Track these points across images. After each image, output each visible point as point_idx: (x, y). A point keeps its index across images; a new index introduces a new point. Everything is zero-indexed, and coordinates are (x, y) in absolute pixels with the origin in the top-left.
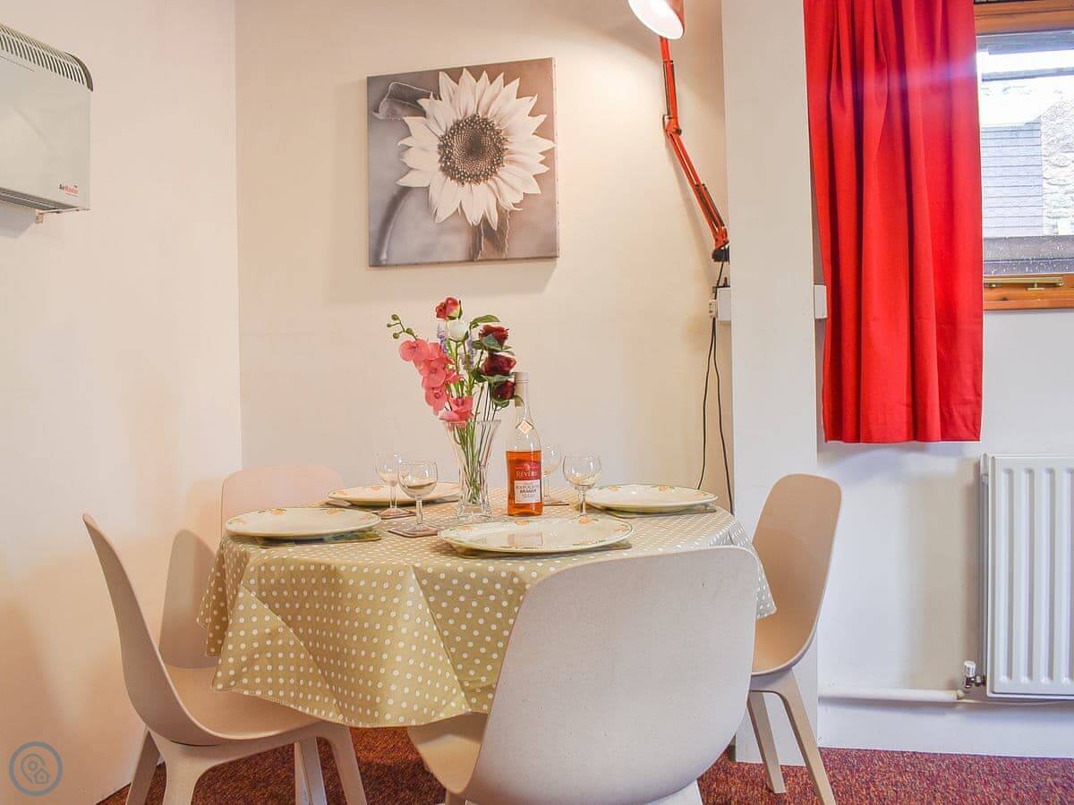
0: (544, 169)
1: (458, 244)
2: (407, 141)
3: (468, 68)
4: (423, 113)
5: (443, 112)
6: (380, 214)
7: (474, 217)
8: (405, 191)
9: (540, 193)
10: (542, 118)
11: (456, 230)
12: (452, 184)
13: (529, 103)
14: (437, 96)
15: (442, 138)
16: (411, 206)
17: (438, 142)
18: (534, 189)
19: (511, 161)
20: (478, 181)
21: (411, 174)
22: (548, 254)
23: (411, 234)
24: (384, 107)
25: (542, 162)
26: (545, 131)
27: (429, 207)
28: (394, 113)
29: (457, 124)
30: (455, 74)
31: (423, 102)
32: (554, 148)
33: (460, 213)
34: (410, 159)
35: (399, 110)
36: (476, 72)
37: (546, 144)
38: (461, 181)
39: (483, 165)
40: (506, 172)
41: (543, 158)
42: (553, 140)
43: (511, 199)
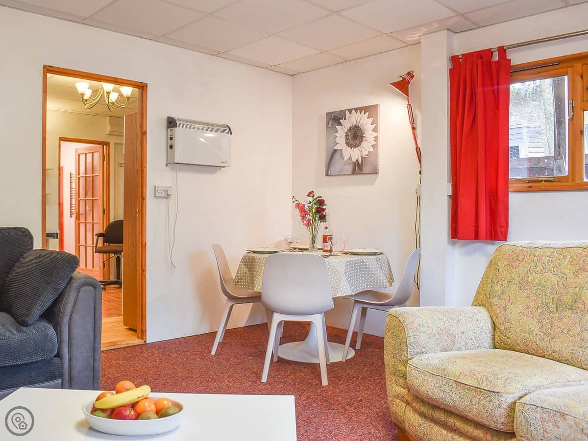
0: (375, 143)
1: (350, 168)
2: (336, 134)
3: (354, 109)
4: (341, 125)
5: (347, 124)
6: (329, 158)
7: (354, 160)
8: (336, 150)
9: (373, 151)
10: (374, 125)
11: (349, 164)
12: (349, 148)
13: (371, 120)
14: (345, 119)
15: (346, 133)
16: (337, 156)
17: (345, 134)
18: (372, 150)
19: (365, 140)
20: (356, 147)
21: (338, 145)
22: (375, 172)
23: (337, 166)
24: (330, 123)
25: (374, 141)
26: (375, 130)
27: (342, 156)
28: (333, 125)
29: (350, 128)
30: (350, 111)
31: (341, 121)
32: (377, 136)
33: (350, 158)
34: (337, 140)
35: (334, 123)
36: (356, 110)
37: (375, 134)
38: (351, 147)
39: (357, 142)
40: (364, 144)
41: (374, 139)
42: (377, 133)
43: (365, 153)
